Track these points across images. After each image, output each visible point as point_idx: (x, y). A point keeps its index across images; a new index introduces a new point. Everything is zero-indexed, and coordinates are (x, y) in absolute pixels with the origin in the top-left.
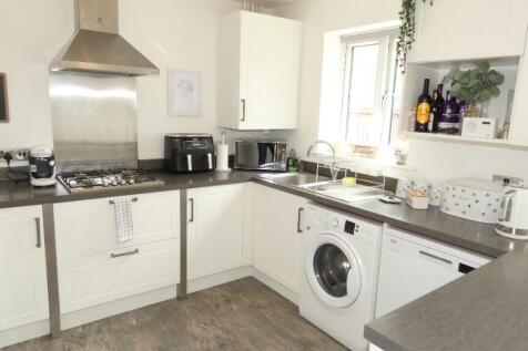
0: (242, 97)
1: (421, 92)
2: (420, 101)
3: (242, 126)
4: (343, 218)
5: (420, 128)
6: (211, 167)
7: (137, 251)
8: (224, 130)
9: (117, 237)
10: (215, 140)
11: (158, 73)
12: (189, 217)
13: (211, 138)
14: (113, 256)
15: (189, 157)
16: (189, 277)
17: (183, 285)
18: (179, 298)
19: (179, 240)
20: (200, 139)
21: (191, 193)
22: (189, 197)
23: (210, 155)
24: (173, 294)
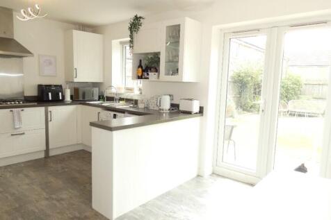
0: (75, 67)
1: (139, 64)
2: (139, 67)
3: (76, 80)
4: (112, 113)
5: (140, 77)
6: (61, 98)
7: (23, 134)
8: (67, 82)
9: (14, 125)
10: (63, 87)
11: (33, 56)
12: (49, 119)
13: (61, 86)
14: (12, 135)
15: (50, 94)
16: (50, 147)
17: (47, 151)
18: (45, 157)
19: (45, 130)
20: (55, 86)
21: (50, 108)
22: (49, 110)
23: (60, 94)
24: (42, 155)
